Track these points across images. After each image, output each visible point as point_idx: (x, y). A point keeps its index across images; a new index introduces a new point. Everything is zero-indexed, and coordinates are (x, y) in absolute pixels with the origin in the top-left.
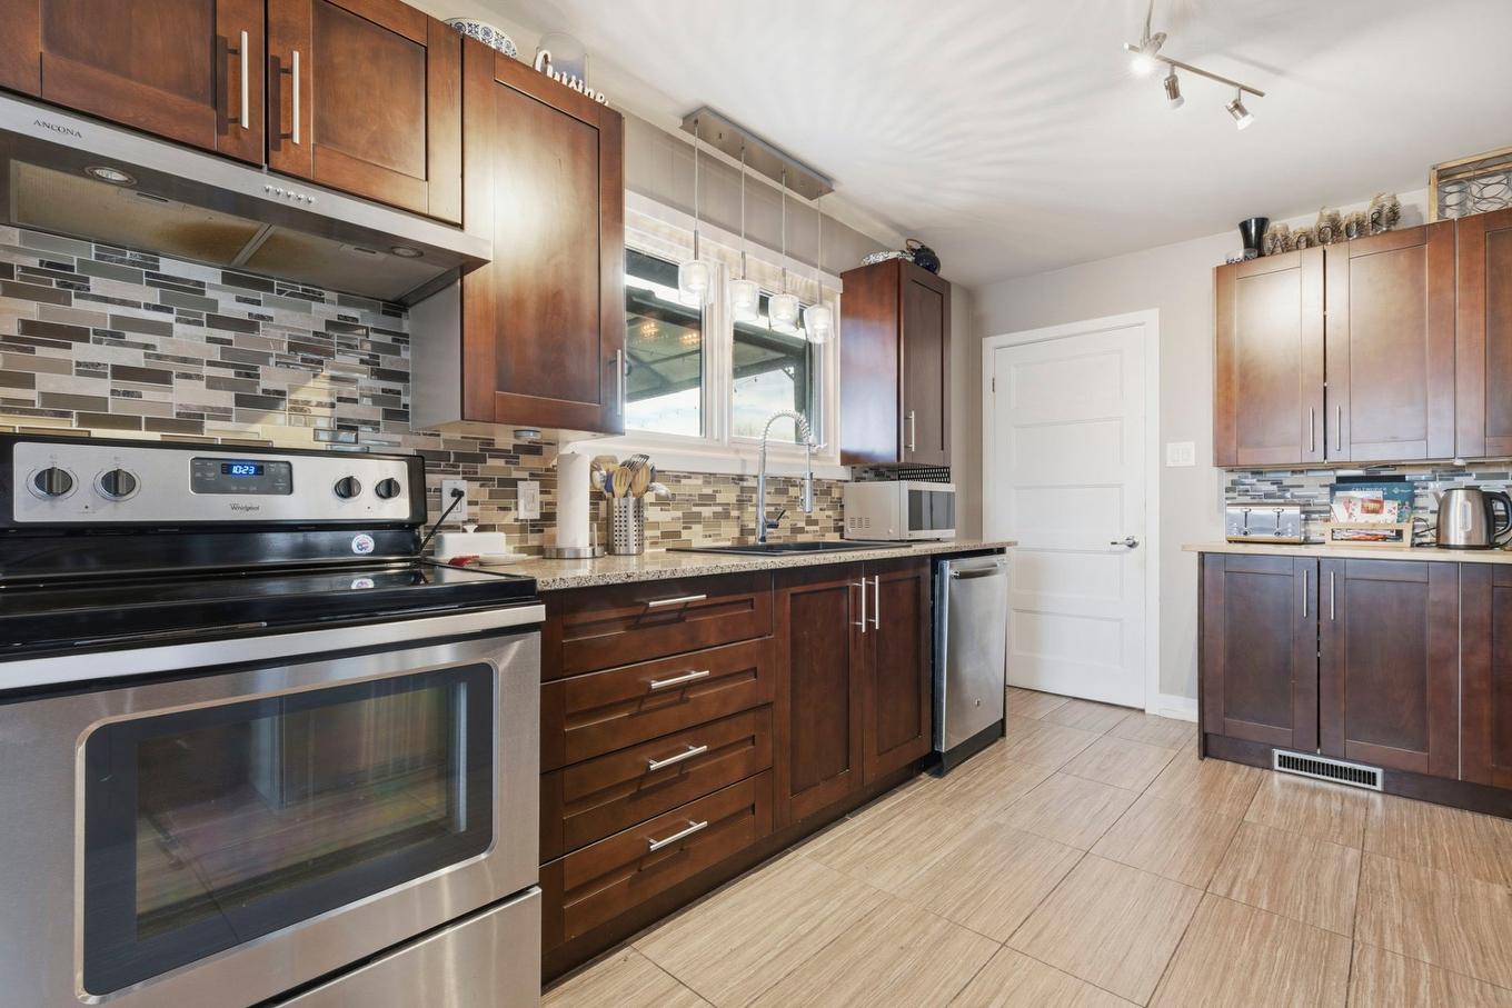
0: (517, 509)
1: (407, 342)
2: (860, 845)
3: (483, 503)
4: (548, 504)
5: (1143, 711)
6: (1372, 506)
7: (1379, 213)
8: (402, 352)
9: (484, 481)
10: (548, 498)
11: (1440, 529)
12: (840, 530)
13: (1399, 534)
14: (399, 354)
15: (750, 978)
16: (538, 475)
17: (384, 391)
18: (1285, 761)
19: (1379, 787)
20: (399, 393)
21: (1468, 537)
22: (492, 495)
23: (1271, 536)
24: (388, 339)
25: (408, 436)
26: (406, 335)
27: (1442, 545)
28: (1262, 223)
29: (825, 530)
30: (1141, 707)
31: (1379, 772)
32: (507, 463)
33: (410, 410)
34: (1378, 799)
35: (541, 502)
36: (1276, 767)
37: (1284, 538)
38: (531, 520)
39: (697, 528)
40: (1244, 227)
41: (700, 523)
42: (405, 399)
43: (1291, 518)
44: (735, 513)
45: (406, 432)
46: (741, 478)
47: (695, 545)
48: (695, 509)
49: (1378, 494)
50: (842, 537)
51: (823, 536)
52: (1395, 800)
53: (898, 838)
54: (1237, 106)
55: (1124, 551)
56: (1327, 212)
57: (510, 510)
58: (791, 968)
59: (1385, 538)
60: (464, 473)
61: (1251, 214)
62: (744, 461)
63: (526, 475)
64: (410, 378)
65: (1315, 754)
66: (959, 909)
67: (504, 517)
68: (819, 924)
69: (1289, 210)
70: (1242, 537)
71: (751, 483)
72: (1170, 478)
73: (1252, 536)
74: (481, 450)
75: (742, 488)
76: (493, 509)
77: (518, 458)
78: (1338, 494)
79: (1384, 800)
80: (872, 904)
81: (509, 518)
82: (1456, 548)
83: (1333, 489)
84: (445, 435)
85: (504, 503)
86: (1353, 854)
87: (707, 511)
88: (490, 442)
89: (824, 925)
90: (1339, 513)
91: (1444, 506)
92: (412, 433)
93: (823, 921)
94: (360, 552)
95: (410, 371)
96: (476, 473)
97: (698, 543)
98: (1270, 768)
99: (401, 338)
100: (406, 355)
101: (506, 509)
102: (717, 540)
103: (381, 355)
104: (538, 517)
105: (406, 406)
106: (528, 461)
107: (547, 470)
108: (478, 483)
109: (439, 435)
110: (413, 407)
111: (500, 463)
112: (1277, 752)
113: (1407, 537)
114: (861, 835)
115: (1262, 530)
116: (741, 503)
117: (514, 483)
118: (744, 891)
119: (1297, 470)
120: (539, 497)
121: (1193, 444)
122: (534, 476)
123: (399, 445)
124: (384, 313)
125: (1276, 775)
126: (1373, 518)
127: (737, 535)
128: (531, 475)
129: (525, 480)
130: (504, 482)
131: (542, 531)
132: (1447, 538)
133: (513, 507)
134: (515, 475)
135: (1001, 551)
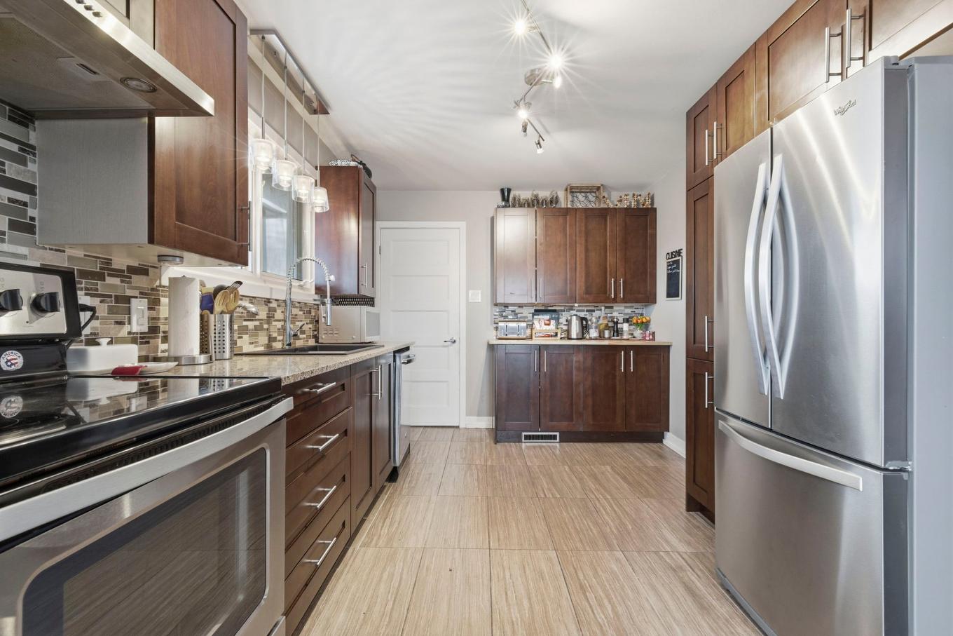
0: (129, 323)
1: (34, 155)
2: (385, 531)
3: (103, 318)
4: (154, 319)
5: (458, 427)
6: (547, 322)
7: (552, 198)
8: (29, 164)
9: (104, 297)
10: (153, 313)
11: (568, 331)
12: (316, 338)
13: (556, 334)
14: (25, 165)
15: (389, 622)
16: (146, 294)
17: (10, 200)
18: (527, 437)
19: (558, 440)
20: (25, 204)
21: (577, 335)
22: (111, 310)
23: (515, 336)
24: (14, 148)
25: (35, 250)
26: (33, 148)
27: (569, 338)
28: (509, 190)
29: (309, 337)
30: (457, 425)
31: (558, 434)
32: (122, 281)
33: (37, 223)
34: (558, 445)
35: (149, 318)
36: (523, 440)
37: (520, 337)
38: (141, 333)
39: (246, 337)
40: (502, 191)
41: (247, 334)
42: (31, 212)
43: (523, 328)
44: (266, 326)
45: (34, 244)
46: (268, 301)
47: (245, 351)
48: (245, 323)
49: (547, 317)
50: (317, 341)
51: (308, 341)
52: (565, 444)
53: (401, 519)
54: (539, 143)
55: (451, 345)
56: (535, 193)
57: (125, 324)
58: (407, 606)
59: (552, 336)
60: (87, 289)
61: (505, 186)
62: (271, 289)
63: (136, 293)
64: (38, 191)
65: (538, 431)
66: (459, 542)
67: (119, 331)
68: (401, 578)
69: (522, 187)
70: (505, 337)
71: (274, 305)
72: (471, 307)
73: (509, 336)
74: (101, 268)
75: (269, 308)
76: (111, 324)
77: (130, 278)
78: (535, 317)
79: (560, 446)
80: (418, 557)
81: (124, 332)
82: (573, 339)
83: (533, 315)
84: (69, 252)
85: (119, 317)
86: (567, 467)
87: (251, 325)
88: (108, 262)
89: (404, 577)
90: (537, 325)
91: (569, 322)
92: (39, 247)
93: (402, 574)
94: (9, 369)
95: (37, 184)
96: (97, 290)
97: (247, 348)
98: (520, 441)
99: (27, 148)
100: (32, 167)
101: (121, 323)
102: (255, 347)
103: (7, 162)
104: (146, 330)
105: (32, 219)
106: (137, 280)
107: (153, 289)
108: (99, 299)
109: (64, 251)
110: (40, 220)
111: (116, 281)
112: (524, 434)
113: (559, 335)
114: (381, 525)
115: (513, 333)
116: (270, 318)
117: (127, 300)
118: (341, 581)
119: (521, 306)
120: (147, 313)
121: (480, 292)
122: (143, 294)
123: (25, 257)
124: (11, 118)
125: (523, 444)
126: (548, 327)
127: (267, 342)
128: (141, 293)
129: (136, 297)
130: (118, 299)
131: (148, 342)
132: (571, 336)
133: (126, 321)
134: (129, 293)
135: (407, 349)
